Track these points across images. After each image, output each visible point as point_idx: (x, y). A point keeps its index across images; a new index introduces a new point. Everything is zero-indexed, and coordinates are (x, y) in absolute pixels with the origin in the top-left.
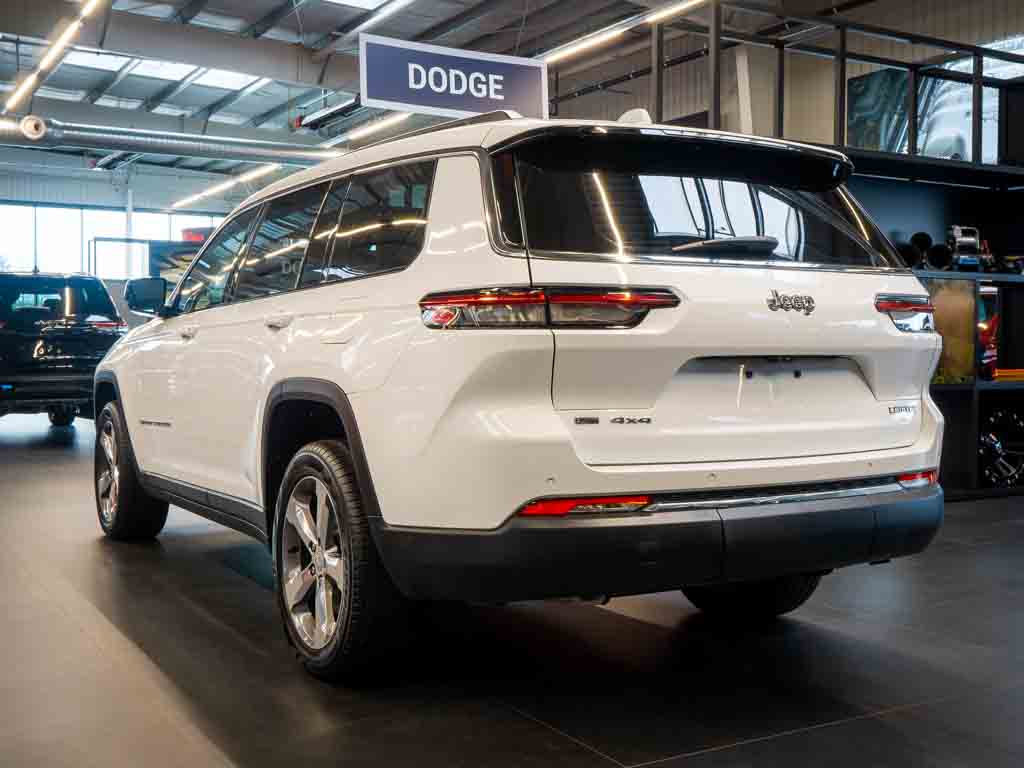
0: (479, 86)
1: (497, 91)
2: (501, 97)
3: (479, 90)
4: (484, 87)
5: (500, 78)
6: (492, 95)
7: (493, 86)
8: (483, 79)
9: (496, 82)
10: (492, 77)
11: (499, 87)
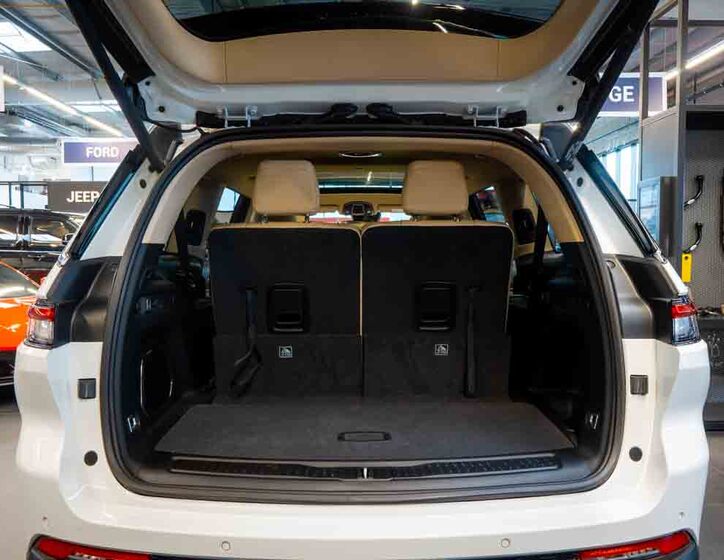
0: (616, 95)
1: (629, 97)
2: (632, 100)
3: (616, 97)
4: (619, 95)
5: (631, 88)
6: (626, 100)
7: (626, 93)
8: (619, 89)
9: (629, 91)
10: (626, 88)
11: (631, 94)
